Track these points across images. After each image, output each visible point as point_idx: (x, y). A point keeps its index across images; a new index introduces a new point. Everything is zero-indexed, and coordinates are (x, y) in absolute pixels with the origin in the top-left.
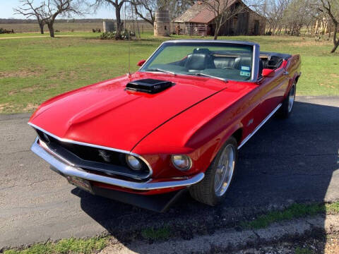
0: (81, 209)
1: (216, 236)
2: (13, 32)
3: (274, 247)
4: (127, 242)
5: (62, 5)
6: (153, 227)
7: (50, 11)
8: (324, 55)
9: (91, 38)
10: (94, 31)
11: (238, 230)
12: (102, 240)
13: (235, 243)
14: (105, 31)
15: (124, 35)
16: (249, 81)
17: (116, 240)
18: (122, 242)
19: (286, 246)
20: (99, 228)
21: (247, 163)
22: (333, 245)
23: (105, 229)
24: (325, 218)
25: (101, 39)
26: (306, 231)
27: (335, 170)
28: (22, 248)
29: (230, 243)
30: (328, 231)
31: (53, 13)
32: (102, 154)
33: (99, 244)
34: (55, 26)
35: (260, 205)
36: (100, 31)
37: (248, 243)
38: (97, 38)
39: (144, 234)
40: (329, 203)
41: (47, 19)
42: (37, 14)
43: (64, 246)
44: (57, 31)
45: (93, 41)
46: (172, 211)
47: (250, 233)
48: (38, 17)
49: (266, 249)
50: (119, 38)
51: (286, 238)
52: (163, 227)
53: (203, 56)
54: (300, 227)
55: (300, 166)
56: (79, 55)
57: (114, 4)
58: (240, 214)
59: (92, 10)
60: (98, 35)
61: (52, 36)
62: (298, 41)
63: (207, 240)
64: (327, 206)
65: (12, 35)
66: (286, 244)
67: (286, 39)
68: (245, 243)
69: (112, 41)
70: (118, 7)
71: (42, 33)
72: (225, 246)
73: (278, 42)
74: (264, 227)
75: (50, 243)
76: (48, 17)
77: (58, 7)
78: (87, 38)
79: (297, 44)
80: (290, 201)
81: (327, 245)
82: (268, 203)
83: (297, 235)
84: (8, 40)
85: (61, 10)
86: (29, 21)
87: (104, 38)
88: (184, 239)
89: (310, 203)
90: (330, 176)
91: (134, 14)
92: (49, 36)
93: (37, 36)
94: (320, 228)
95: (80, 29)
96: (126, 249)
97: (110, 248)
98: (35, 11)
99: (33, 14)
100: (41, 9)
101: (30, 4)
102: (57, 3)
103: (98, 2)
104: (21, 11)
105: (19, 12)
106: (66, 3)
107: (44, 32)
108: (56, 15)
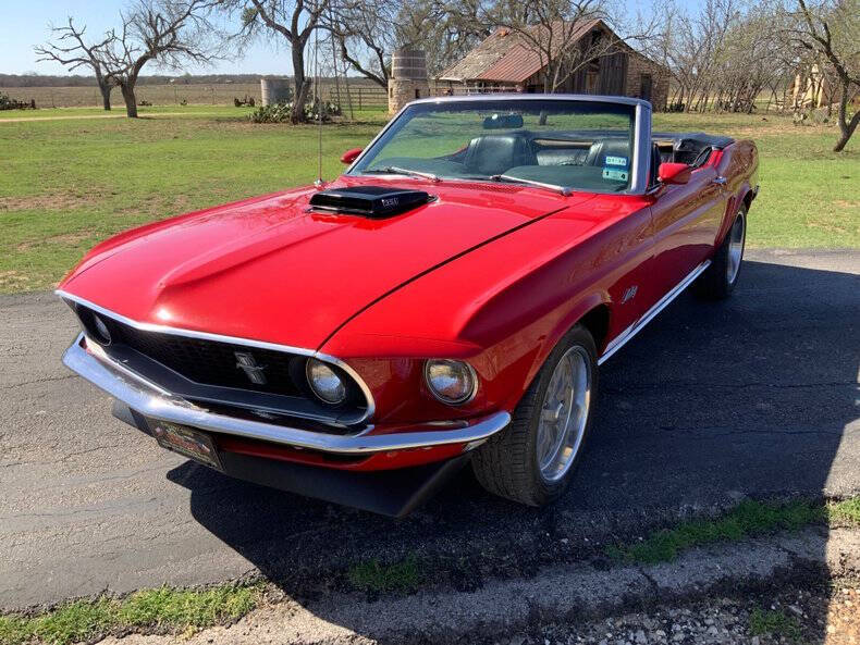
0: (192, 518)
1: (543, 582)
2: (33, 106)
3: (695, 609)
4: (308, 596)
5: (158, 37)
6: (377, 560)
7: (127, 53)
9: (230, 120)
10: (238, 104)
11: (601, 566)
12: (245, 593)
13: (592, 599)
14: (264, 104)
15: (314, 111)
16: (625, 192)
17: (281, 593)
18: (295, 599)
19: (724, 608)
20: (237, 564)
21: (624, 405)
22: (848, 603)
23: (252, 566)
24: (827, 537)
25: (256, 121)
26: (777, 570)
27: (849, 421)
28: (32, 613)
29: (577, 600)
30: (836, 568)
31: (135, 57)
32: (244, 362)
33: (235, 602)
34: (138, 91)
35: (657, 506)
36: (252, 103)
37: (625, 599)
38: (247, 119)
39: (355, 578)
40: (837, 499)
41: (121, 72)
42: (95, 63)
43: (144, 607)
44: (144, 104)
45: (236, 126)
46: (428, 519)
47: (632, 574)
48: (98, 70)
49: (672, 614)
50: (300, 118)
51: (725, 587)
52: (403, 560)
53: (510, 141)
54: (762, 560)
55: (759, 411)
56: (197, 158)
57: (287, 33)
58: (604, 528)
61: (133, 113)
62: (750, 125)
63: (519, 592)
64: (831, 506)
65: (28, 112)
66: (726, 602)
68: (618, 601)
69: (284, 127)
70: (298, 42)
71: (108, 107)
72: (566, 605)
73: (703, 126)
74: (667, 560)
75: (108, 600)
76: (123, 67)
77: (148, 42)
78: (219, 120)
79: (748, 132)
80: (735, 495)
81: (835, 604)
82: (678, 501)
83: (753, 578)
84: (20, 123)
85: (154, 50)
86: (76, 82)
87: (262, 118)
88: (460, 589)
89: (786, 500)
90: (838, 437)
92: (125, 115)
93: (94, 114)
94: (815, 562)
95: (204, 98)
96: (307, 615)
97: (265, 612)
98: (89, 52)
99: (86, 61)
100: (104, 48)
101: (77, 36)
102: (144, 33)
103: (247, 28)
104: (55, 52)
105: (49, 56)
106: (167, 32)
107: (112, 107)
108: (143, 62)
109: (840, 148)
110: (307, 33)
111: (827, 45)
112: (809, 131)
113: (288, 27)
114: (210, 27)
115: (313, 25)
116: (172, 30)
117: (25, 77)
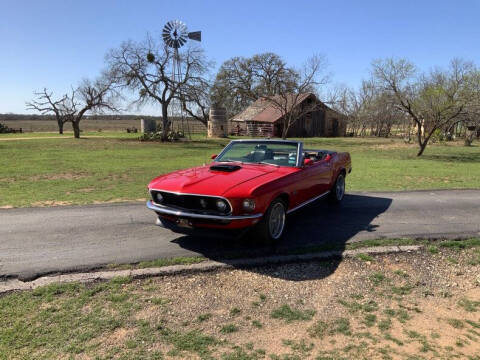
1: (271, 257)
2: (21, 131)
3: (307, 263)
5: (93, 99)
7: (74, 106)
8: (409, 158)
9: (128, 140)
12: (200, 258)
13: (283, 260)
15: (171, 135)
16: (294, 166)
23: (200, 254)
24: (343, 251)
26: (329, 256)
27: (360, 231)
29: (279, 260)
30: (344, 257)
31: (79, 109)
33: (198, 260)
34: (81, 124)
36: (136, 131)
38: (137, 139)
39: (225, 256)
40: (349, 244)
42: (56, 110)
43: (176, 260)
47: (293, 256)
48: (57, 113)
49: (302, 263)
50: (165, 139)
53: (264, 152)
54: (326, 255)
57: (160, 100)
60: (135, 136)
61: (77, 136)
62: (383, 144)
65: (20, 135)
66: (315, 261)
67: (371, 141)
68: (289, 261)
69: (156, 144)
70: (165, 104)
71: (61, 133)
73: (361, 144)
77: (88, 101)
79: (382, 147)
85: (90, 105)
87: (145, 139)
92: (73, 137)
93: (53, 136)
97: (205, 262)
98: (53, 105)
99: (51, 109)
100: (61, 103)
101: (48, 97)
102: (86, 97)
103: (142, 99)
104: (36, 105)
105: (33, 107)
107: (64, 132)
108: (84, 111)
109: (420, 154)
110: (169, 100)
111: (409, 108)
112: (412, 146)
113: (161, 97)
116: (100, 96)
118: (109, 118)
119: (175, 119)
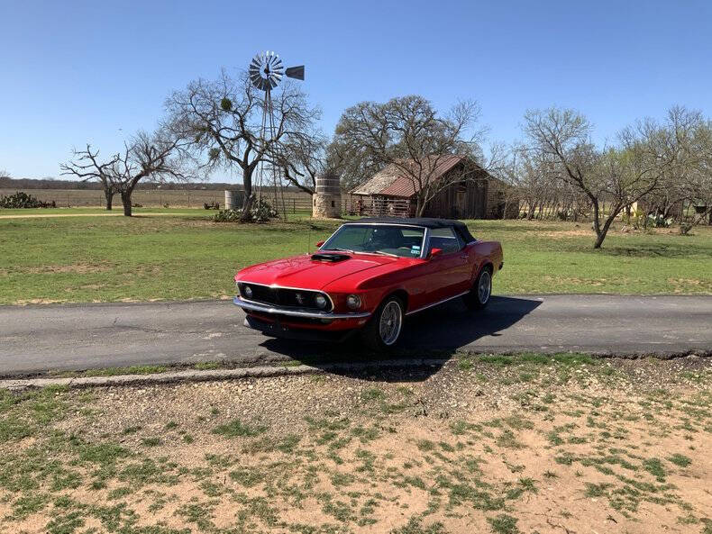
2: (54, 205)
5: (151, 161)
7: (127, 170)
9: (198, 219)
10: (207, 207)
14: (227, 207)
15: (258, 214)
16: (418, 258)
25: (217, 221)
31: (134, 174)
34: (135, 196)
36: (217, 207)
38: (211, 219)
41: (122, 184)
42: (103, 176)
44: (137, 205)
45: (200, 224)
48: (104, 179)
50: (248, 219)
56: (171, 245)
57: (240, 163)
59: (201, 173)
60: (212, 213)
61: (128, 213)
65: (53, 210)
69: (234, 225)
70: (248, 170)
71: (109, 208)
76: (124, 180)
77: (143, 165)
78: (187, 219)
84: (48, 219)
85: (147, 170)
86: (84, 186)
87: (222, 218)
91: (283, 179)
92: (123, 214)
93: (98, 213)
95: (181, 202)
98: (100, 169)
99: (96, 175)
100: (111, 166)
101: (92, 158)
102: (141, 159)
103: (212, 162)
104: (75, 169)
105: (70, 171)
106: (157, 159)
107: (113, 207)
108: (139, 177)
109: (598, 246)
110: (255, 163)
111: (580, 180)
113: (242, 160)
114: (188, 156)
115: (259, 159)
116: (162, 157)
117: (44, 181)
118: (171, 186)
119: (264, 189)
